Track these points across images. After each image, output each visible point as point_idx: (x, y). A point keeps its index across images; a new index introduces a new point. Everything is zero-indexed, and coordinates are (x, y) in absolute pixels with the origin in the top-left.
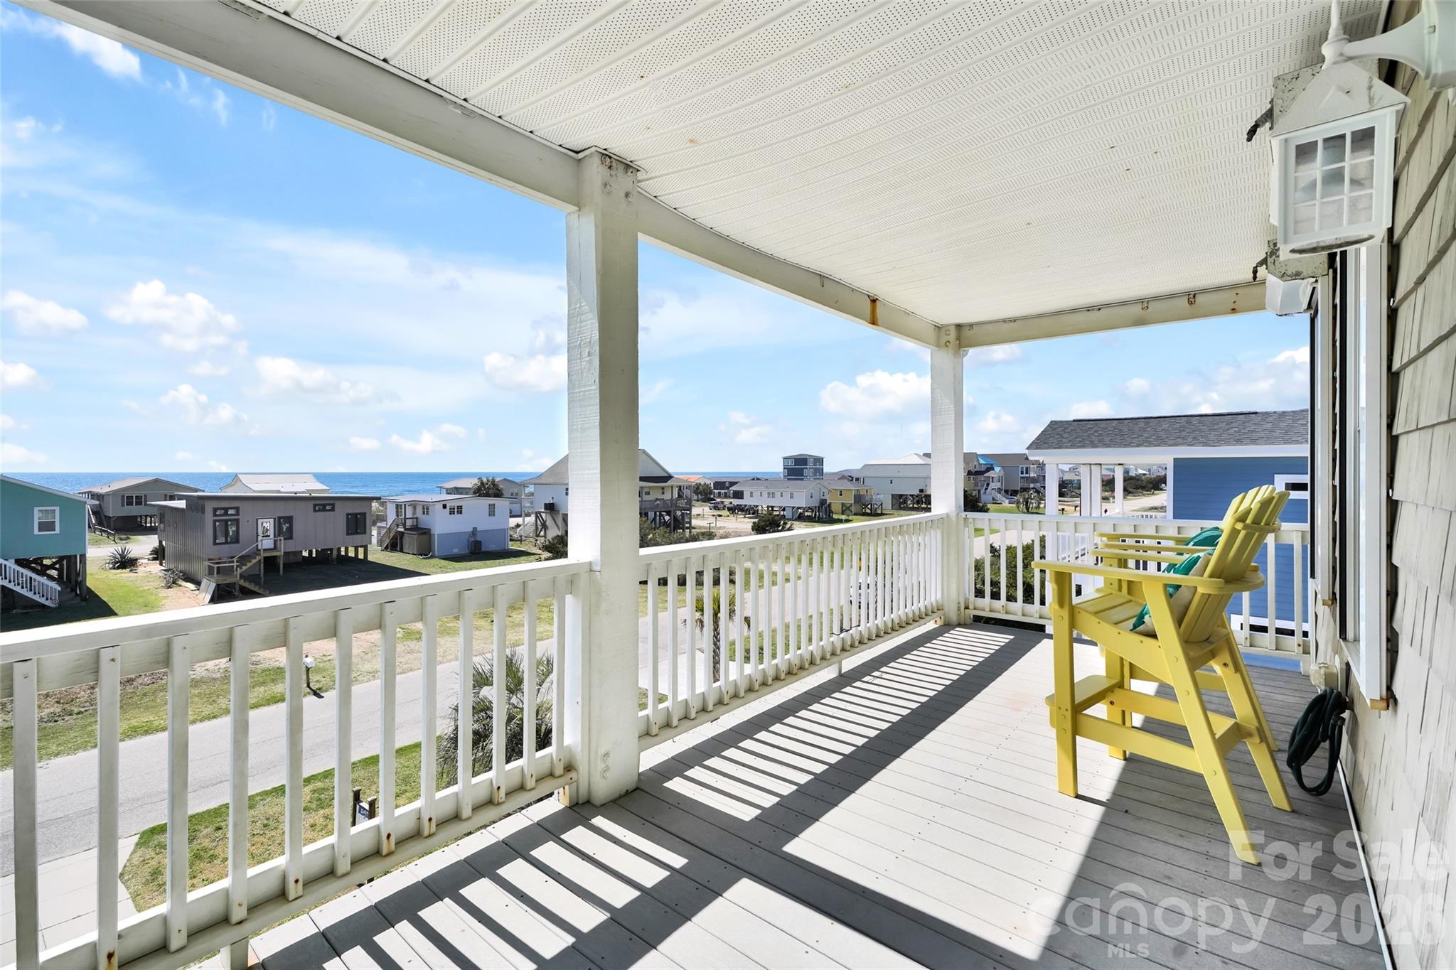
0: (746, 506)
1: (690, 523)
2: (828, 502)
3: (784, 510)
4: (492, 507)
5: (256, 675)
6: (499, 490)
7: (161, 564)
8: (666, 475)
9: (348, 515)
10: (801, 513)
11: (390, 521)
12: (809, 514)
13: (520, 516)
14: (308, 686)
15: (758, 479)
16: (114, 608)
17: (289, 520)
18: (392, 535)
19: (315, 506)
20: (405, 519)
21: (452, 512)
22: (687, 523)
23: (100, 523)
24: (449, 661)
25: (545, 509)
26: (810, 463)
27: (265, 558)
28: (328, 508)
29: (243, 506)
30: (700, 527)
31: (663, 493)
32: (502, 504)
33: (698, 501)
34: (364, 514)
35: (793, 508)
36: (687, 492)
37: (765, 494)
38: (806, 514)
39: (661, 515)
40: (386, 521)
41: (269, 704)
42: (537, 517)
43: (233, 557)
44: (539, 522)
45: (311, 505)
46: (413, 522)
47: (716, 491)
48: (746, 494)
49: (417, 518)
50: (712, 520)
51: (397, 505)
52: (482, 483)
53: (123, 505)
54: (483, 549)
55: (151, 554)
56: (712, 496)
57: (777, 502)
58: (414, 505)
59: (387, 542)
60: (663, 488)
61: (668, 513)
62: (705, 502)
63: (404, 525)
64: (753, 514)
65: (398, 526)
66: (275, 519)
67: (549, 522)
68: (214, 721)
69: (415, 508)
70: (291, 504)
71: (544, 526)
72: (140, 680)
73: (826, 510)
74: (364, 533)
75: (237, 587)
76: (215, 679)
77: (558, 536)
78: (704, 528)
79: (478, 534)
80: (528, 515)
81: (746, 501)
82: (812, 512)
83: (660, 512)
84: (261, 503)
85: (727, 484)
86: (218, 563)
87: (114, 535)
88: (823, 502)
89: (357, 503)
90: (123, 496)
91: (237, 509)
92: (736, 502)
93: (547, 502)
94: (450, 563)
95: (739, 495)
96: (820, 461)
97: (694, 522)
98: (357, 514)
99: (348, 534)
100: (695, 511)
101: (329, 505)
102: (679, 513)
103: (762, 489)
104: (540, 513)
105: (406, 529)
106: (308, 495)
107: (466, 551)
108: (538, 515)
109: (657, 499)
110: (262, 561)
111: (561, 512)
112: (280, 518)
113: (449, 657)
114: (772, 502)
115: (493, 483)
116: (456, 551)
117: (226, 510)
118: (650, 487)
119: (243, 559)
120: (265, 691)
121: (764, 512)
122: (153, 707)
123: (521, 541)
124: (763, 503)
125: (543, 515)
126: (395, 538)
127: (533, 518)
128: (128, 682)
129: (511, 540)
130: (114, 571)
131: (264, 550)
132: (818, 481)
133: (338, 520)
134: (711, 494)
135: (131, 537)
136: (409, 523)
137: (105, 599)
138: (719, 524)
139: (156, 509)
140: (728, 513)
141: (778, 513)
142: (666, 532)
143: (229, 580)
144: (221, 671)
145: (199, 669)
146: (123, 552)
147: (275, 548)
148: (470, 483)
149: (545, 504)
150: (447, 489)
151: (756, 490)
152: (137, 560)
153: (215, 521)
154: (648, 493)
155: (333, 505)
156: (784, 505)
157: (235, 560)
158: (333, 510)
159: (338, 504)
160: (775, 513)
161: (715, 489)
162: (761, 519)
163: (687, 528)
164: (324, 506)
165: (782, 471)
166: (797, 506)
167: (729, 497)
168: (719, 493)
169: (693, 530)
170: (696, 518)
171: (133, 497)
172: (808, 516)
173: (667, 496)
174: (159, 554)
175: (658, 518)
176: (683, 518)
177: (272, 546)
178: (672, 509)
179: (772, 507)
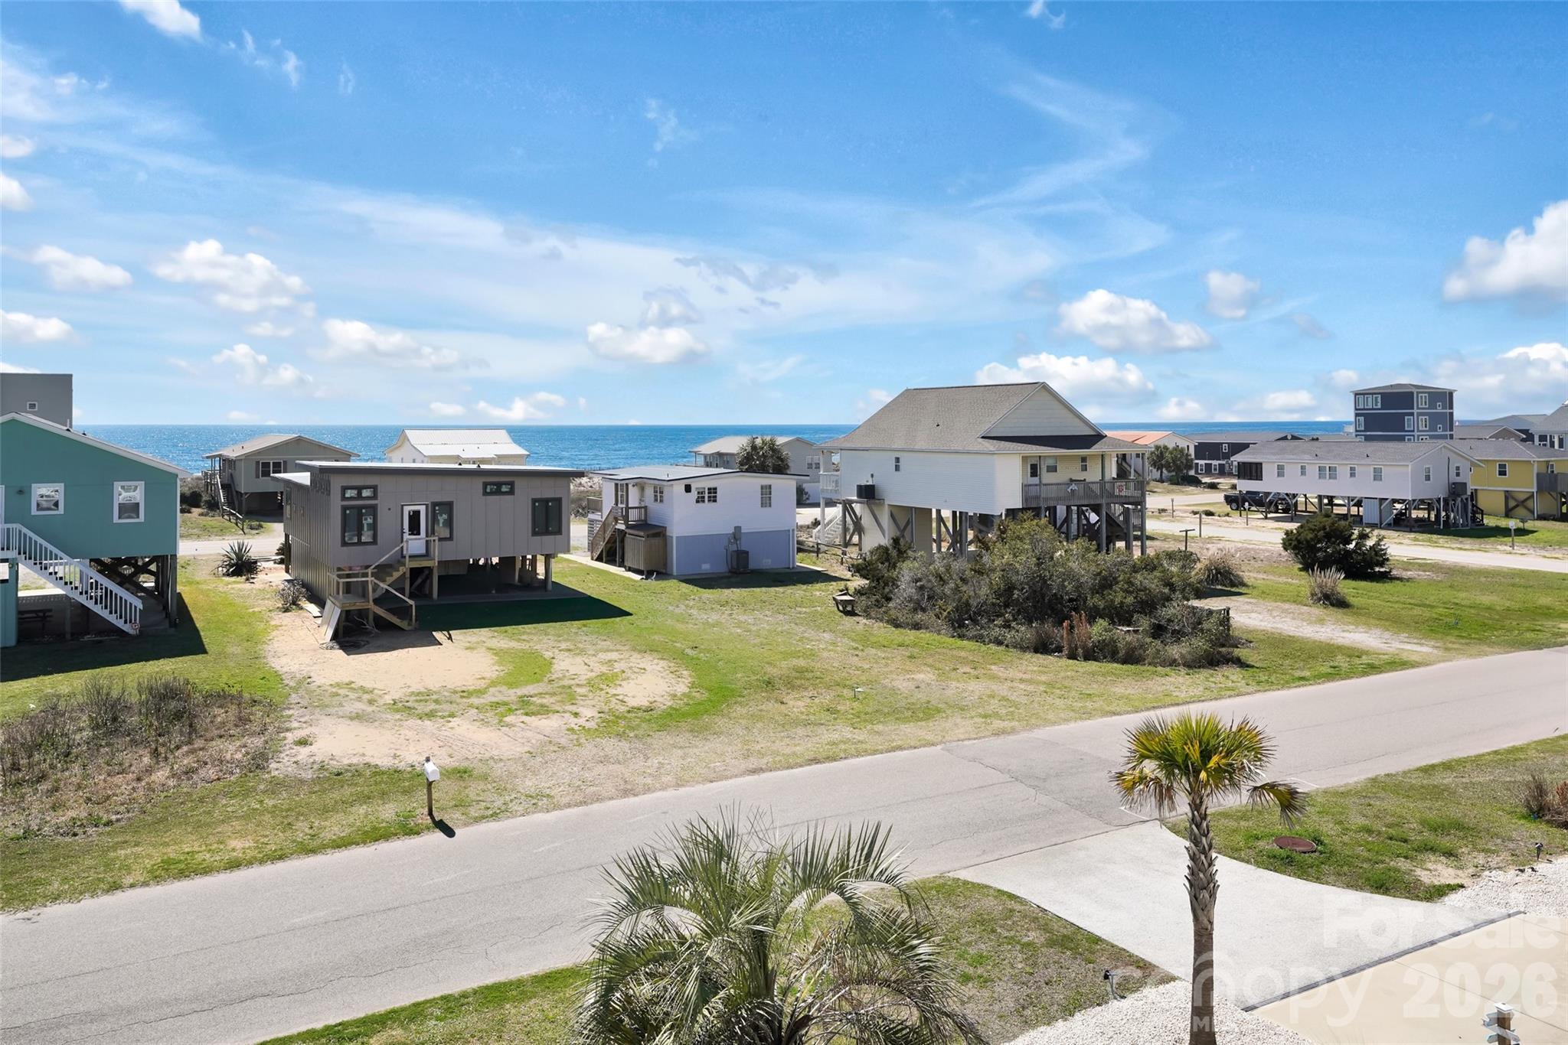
0: (1267, 494)
1: (1142, 528)
2: (1470, 487)
3: (1359, 504)
4: (766, 491)
5: (361, 780)
6: (782, 460)
7: (287, 571)
8: (1089, 432)
9: (534, 501)
10: (1400, 514)
11: (606, 512)
12: (1422, 514)
13: (817, 505)
14: (430, 813)
15: (1294, 438)
16: (205, 641)
17: (448, 507)
18: (608, 536)
19: (485, 485)
20: (628, 508)
21: (700, 500)
22: (1135, 528)
23: (230, 503)
24: (663, 788)
25: (860, 495)
26: (1421, 403)
27: (412, 570)
28: (504, 489)
29: (384, 484)
30: (1166, 538)
31: (1084, 468)
32: (784, 486)
33: (1161, 481)
34: (558, 501)
35: (1382, 500)
36: (1135, 463)
37: (1313, 471)
38: (1415, 514)
39: (1081, 513)
40: (600, 510)
41: (365, 843)
42: (845, 510)
43: (367, 567)
44: (848, 518)
45: (478, 483)
46: (640, 513)
47: (1202, 462)
48: (1269, 471)
49: (645, 508)
50: (1191, 523)
51: (616, 485)
52: (754, 448)
53: (258, 477)
54: (752, 565)
55: (277, 554)
56: (1192, 473)
57: (1343, 488)
58: (641, 483)
59: (601, 545)
60: (1084, 459)
61: (1096, 509)
62: (1178, 484)
63: (626, 518)
64: (1285, 511)
65: (616, 520)
66: (427, 505)
67: (867, 521)
68: (280, 865)
69: (642, 489)
70: (450, 483)
71: (859, 529)
72: (202, 773)
73: (1465, 506)
74: (559, 532)
75: (371, 617)
76: (302, 782)
77: (880, 547)
78: (1176, 539)
79: (743, 539)
80: (830, 503)
81: (1269, 484)
82: (1429, 511)
83: (1079, 506)
84: (406, 480)
85: (1225, 449)
86: (348, 576)
87: (243, 521)
88: (1456, 490)
89: (549, 482)
90: (258, 463)
91: (375, 488)
92: (1245, 486)
93: (863, 483)
94: (696, 589)
95: (1252, 471)
96: (1445, 398)
97: (1152, 526)
98: (547, 501)
99: (534, 533)
100: (1153, 502)
101: (506, 484)
102: (1117, 509)
103: (1307, 458)
104: (851, 502)
105: (628, 527)
106: (475, 466)
107: (722, 568)
108: (847, 506)
109: (1072, 480)
110: (408, 575)
111: (887, 502)
112: (434, 504)
113: (666, 779)
114: (1328, 488)
115: (773, 449)
116: (706, 567)
117: (360, 489)
118: (1056, 457)
119: (382, 571)
120: (366, 815)
121: (1311, 508)
122: (208, 825)
123: (818, 552)
124: (1308, 490)
125: (857, 507)
126: (611, 541)
127: (835, 512)
128: (187, 773)
129: (800, 550)
130: (227, 579)
131: (410, 557)
132: (1441, 443)
133: (518, 509)
134: (1190, 467)
135: (264, 524)
136: (633, 515)
137: (199, 625)
138: (1207, 531)
139: (282, 485)
140: (1228, 509)
141: (1343, 511)
142: (1088, 550)
143: (358, 604)
144: (316, 767)
145: (287, 759)
146: (240, 549)
147: (427, 555)
148: (733, 445)
149: (860, 487)
150: (705, 456)
151: (1294, 458)
152: (256, 562)
153: (344, 508)
154: (1052, 469)
155: (512, 484)
156: (1358, 495)
157: (369, 571)
158: (511, 492)
159: (519, 483)
160: (1337, 510)
161: (1197, 458)
162: (1307, 519)
163: (1136, 538)
164: (499, 485)
165: (1352, 419)
166: (1391, 497)
167: (1230, 475)
168: (1208, 466)
169: (1148, 543)
170: (1158, 518)
171: (268, 464)
172: (1418, 520)
173: (1093, 475)
174: (285, 555)
175: (1075, 516)
176: (1127, 520)
177: (423, 551)
178: (1103, 502)
179: (1331, 499)
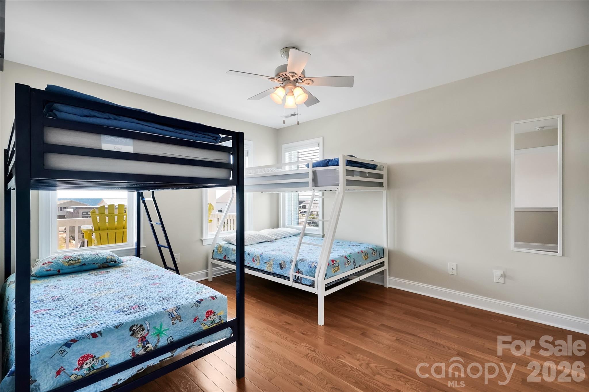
117: (87, 212)
139: (65, 212)
171: (62, 207)
